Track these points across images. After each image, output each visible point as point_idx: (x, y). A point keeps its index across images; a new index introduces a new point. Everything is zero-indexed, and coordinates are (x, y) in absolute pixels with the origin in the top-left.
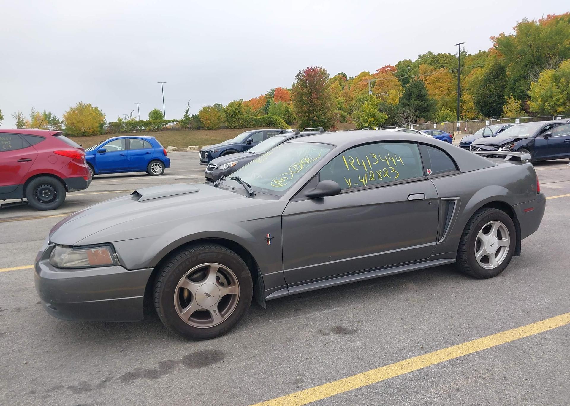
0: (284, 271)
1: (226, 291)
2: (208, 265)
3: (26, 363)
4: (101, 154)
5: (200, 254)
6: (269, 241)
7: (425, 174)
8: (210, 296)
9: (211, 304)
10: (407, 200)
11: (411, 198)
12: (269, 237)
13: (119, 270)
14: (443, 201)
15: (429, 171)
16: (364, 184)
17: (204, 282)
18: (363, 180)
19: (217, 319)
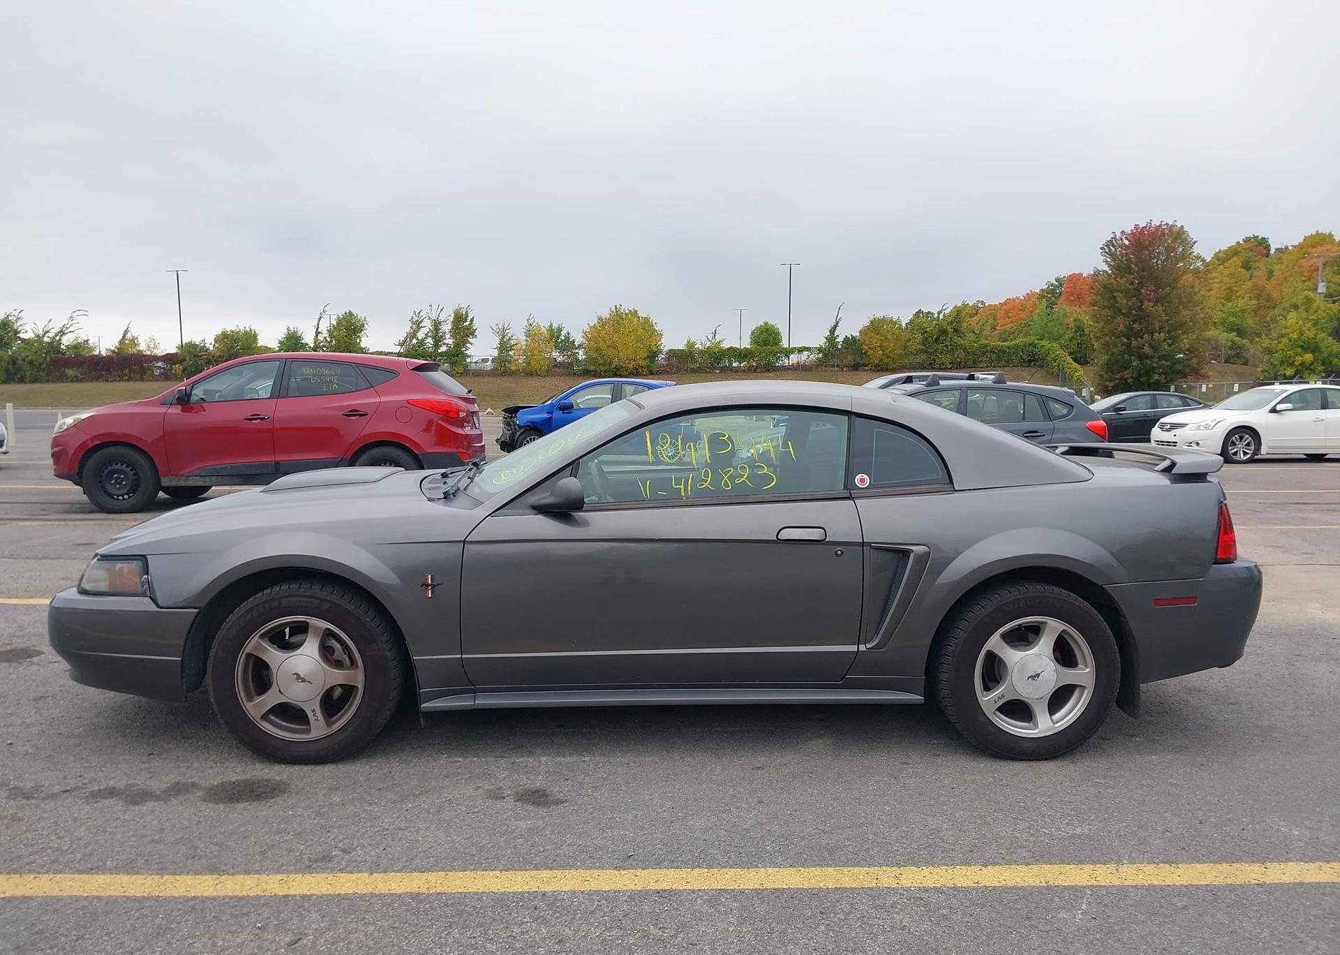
0: (463, 656)
1: (337, 677)
2: (304, 620)
3: (11, 744)
4: (563, 413)
5: (288, 597)
6: (430, 591)
7: (849, 484)
8: (304, 680)
9: (306, 697)
10: (776, 539)
11: (787, 534)
12: (430, 582)
13: (145, 605)
14: (876, 551)
15: (862, 480)
16: (683, 494)
17: (294, 653)
18: (682, 487)
19: (318, 728)
